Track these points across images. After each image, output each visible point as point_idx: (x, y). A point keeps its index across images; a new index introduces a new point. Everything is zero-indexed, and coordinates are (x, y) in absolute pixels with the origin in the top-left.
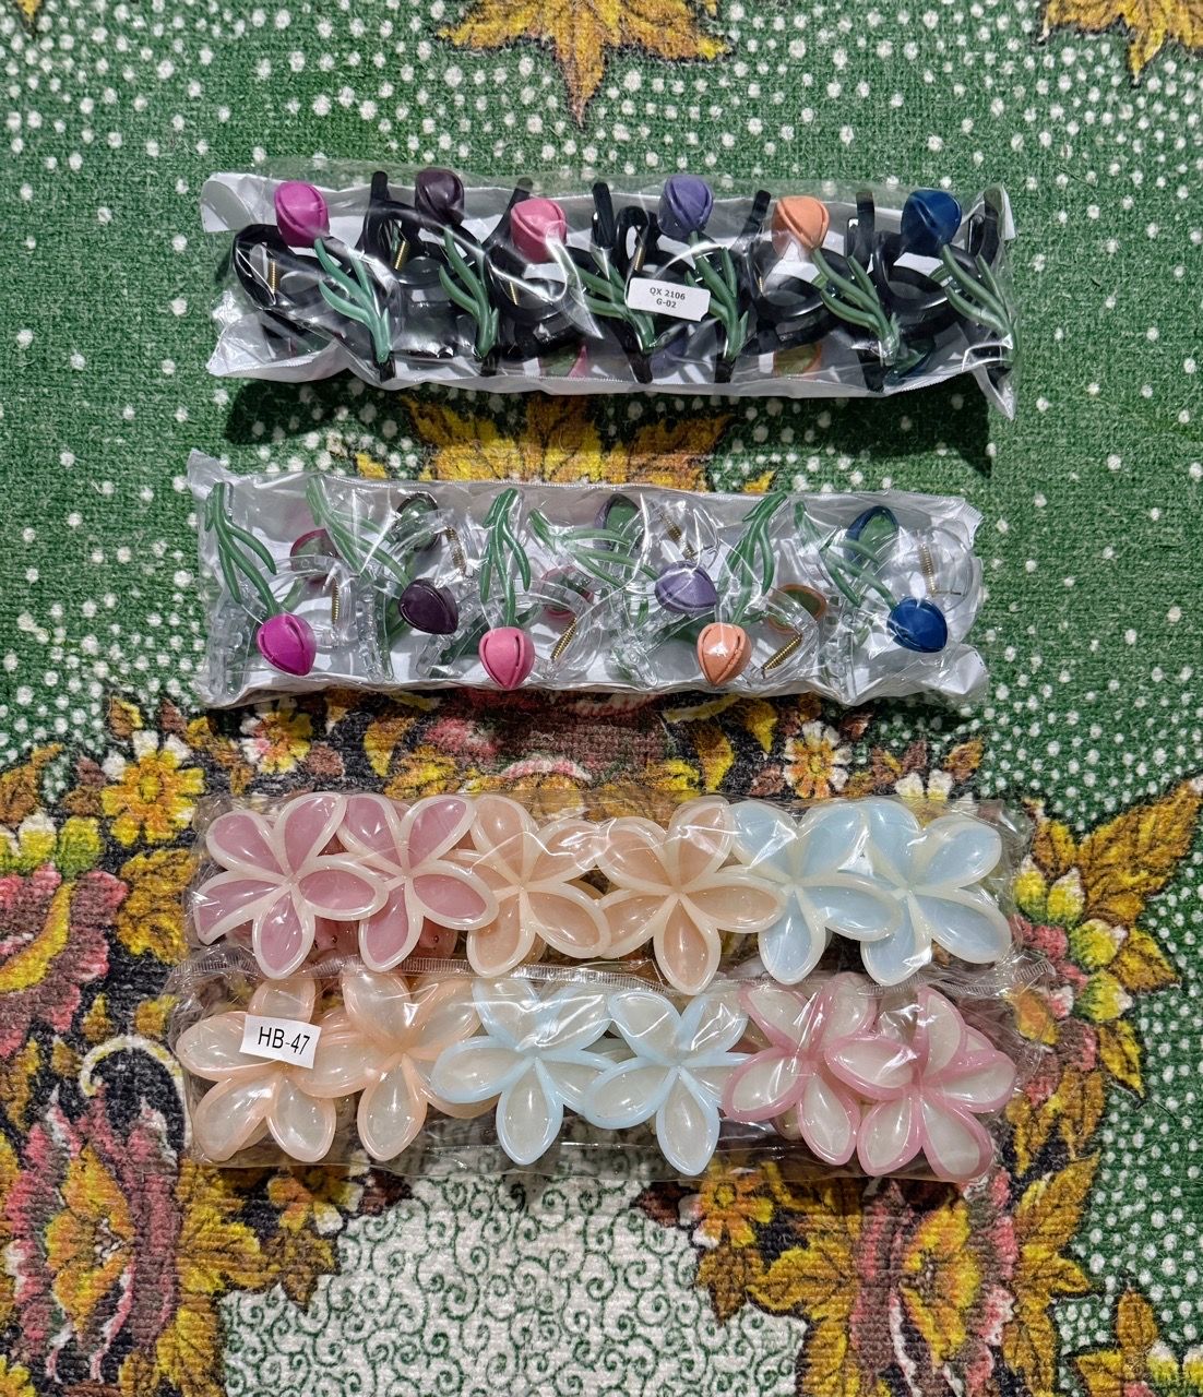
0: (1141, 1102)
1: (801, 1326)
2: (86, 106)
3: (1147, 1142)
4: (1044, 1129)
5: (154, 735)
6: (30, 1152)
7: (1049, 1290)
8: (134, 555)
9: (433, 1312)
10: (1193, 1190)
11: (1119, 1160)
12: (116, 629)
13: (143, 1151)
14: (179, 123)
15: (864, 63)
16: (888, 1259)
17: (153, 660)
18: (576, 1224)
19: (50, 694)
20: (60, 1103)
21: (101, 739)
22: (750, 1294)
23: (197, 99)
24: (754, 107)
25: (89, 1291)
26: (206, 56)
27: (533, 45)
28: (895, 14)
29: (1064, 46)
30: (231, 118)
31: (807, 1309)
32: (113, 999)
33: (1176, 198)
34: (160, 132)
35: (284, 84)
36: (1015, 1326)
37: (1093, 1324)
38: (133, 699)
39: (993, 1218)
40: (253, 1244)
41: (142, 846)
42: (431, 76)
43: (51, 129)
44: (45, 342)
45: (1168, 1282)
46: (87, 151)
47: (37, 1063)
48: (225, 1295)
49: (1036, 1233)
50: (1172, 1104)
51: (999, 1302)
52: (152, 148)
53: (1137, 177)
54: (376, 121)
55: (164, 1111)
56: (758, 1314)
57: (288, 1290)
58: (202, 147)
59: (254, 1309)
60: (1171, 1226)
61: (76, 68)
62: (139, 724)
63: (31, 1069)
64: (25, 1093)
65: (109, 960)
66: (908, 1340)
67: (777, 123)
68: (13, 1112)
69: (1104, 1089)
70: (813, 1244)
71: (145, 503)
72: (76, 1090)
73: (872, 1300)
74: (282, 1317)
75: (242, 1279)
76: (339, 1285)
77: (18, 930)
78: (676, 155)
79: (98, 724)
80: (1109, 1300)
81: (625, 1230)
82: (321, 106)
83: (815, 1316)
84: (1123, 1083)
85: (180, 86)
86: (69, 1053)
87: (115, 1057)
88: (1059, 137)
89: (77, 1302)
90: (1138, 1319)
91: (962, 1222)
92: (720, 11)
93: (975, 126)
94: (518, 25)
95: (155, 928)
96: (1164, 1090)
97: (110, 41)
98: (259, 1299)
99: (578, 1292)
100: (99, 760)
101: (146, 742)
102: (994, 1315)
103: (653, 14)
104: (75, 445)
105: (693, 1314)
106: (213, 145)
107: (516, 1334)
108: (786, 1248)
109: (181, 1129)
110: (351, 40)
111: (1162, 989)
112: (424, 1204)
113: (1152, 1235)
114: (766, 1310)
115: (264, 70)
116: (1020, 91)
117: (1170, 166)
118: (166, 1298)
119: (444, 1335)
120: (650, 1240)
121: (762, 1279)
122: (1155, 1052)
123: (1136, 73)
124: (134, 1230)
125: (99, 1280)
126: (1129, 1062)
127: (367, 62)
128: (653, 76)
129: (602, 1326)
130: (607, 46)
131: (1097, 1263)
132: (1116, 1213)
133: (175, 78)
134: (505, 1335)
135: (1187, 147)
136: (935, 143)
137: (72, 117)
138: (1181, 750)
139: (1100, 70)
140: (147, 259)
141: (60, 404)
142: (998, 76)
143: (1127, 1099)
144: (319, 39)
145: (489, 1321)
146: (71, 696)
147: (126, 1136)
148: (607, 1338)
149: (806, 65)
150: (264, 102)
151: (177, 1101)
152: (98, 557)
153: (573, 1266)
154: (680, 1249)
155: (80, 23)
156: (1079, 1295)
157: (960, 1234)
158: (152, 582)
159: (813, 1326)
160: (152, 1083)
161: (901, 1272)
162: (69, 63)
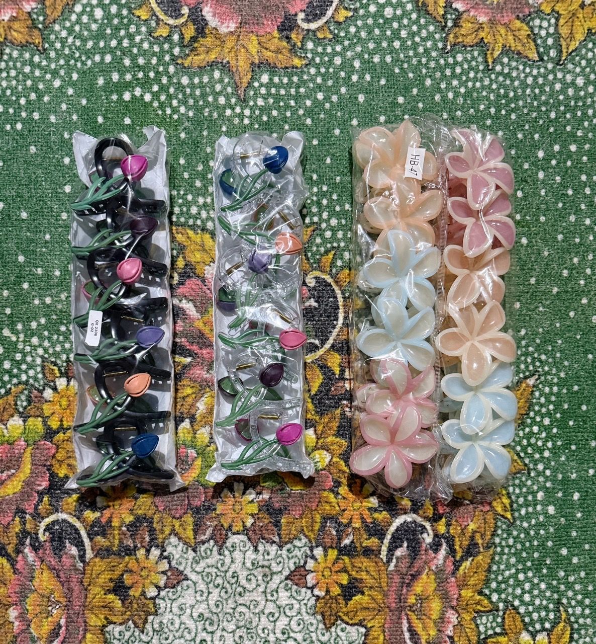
0: (512, 524)
1: (363, 630)
2: (23, 101)
3: (515, 542)
4: (468, 538)
5: (65, 379)
6: (18, 567)
7: (474, 610)
8: (53, 300)
9: (199, 630)
10: (536, 563)
11: (502, 550)
12: (46, 333)
13: (68, 564)
14: (64, 107)
15: (368, 66)
16: (400, 599)
17: (63, 346)
18: (261, 589)
19: (18, 364)
20: (31, 544)
21: (42, 382)
22: (340, 616)
23: (72, 96)
24: (319, 88)
25: (46, 628)
26: (75, 76)
27: (219, 65)
28: (380, 43)
29: (457, 53)
30: (87, 104)
31: (365, 622)
32: (52, 497)
33: (511, 119)
34: (56, 111)
35: (110, 88)
36: (459, 627)
37: (494, 624)
38: (56, 364)
39: (447, 578)
40: (118, 603)
41: (62, 429)
42: (175, 81)
43: (8, 112)
44: (9, 207)
45: (527, 604)
46: (24, 122)
47: (20, 527)
48: (107, 626)
49: (466, 585)
50: (525, 525)
51: (451, 616)
52: (53, 119)
53: (493, 110)
54: (151, 102)
55: (76, 546)
56: (344, 625)
57: (135, 623)
58: (75, 117)
59: (120, 632)
60: (527, 579)
61: (18, 84)
62: (58, 375)
63: (17, 530)
64: (15, 541)
65: (49, 480)
66: (411, 635)
67: (330, 94)
68: (10, 549)
69: (494, 519)
70: (366, 593)
71: (57, 277)
72: (37, 538)
73: (394, 617)
74: (133, 635)
75: (114, 619)
76: (157, 620)
77: (9, 468)
78: (285, 111)
79: (40, 376)
80: (501, 613)
81: (283, 590)
82: (127, 96)
83: (369, 625)
84: (503, 516)
85: (64, 91)
86: (33, 522)
87: (54, 523)
88: (457, 94)
89: (41, 632)
90: (514, 622)
91: (433, 581)
92: (302, 45)
93: (418, 92)
94: (212, 57)
95: (69, 465)
96: (522, 519)
97: (32, 72)
98: (122, 628)
99: (263, 619)
100: (41, 392)
101: (61, 383)
102: (449, 622)
103: (272, 48)
104: (24, 252)
105: (315, 626)
106: (80, 116)
107: (237, 639)
108: (355, 595)
109: (85, 554)
110: (139, 66)
111: (518, 473)
112: (193, 582)
113: (519, 584)
114: (347, 623)
115: (101, 81)
116: (438, 75)
117: (507, 105)
118: (81, 629)
119: (205, 640)
120: (294, 594)
121: (344, 610)
122: (517, 502)
123: (490, 64)
124: (65, 599)
125: (51, 622)
126: (505, 507)
127: (146, 76)
128: (274, 76)
129: (275, 633)
130: (253, 64)
131: (495, 597)
132: (502, 575)
133: (61, 87)
134: (232, 639)
135: (515, 96)
136: (401, 100)
137: (16, 106)
138: (522, 366)
139: (474, 63)
140: (52, 168)
141: (17, 235)
142: (428, 68)
143: (505, 523)
144: (125, 67)
145: (225, 633)
146: (28, 364)
147: (60, 557)
148: (277, 639)
149: (342, 67)
150: (102, 96)
151: (82, 541)
152: (37, 302)
153: (261, 607)
154: (308, 598)
155: (19, 65)
156: (488, 612)
157: (432, 586)
158: (61, 311)
159: (368, 630)
160: (71, 534)
161: (407, 605)
162: (14, 82)
